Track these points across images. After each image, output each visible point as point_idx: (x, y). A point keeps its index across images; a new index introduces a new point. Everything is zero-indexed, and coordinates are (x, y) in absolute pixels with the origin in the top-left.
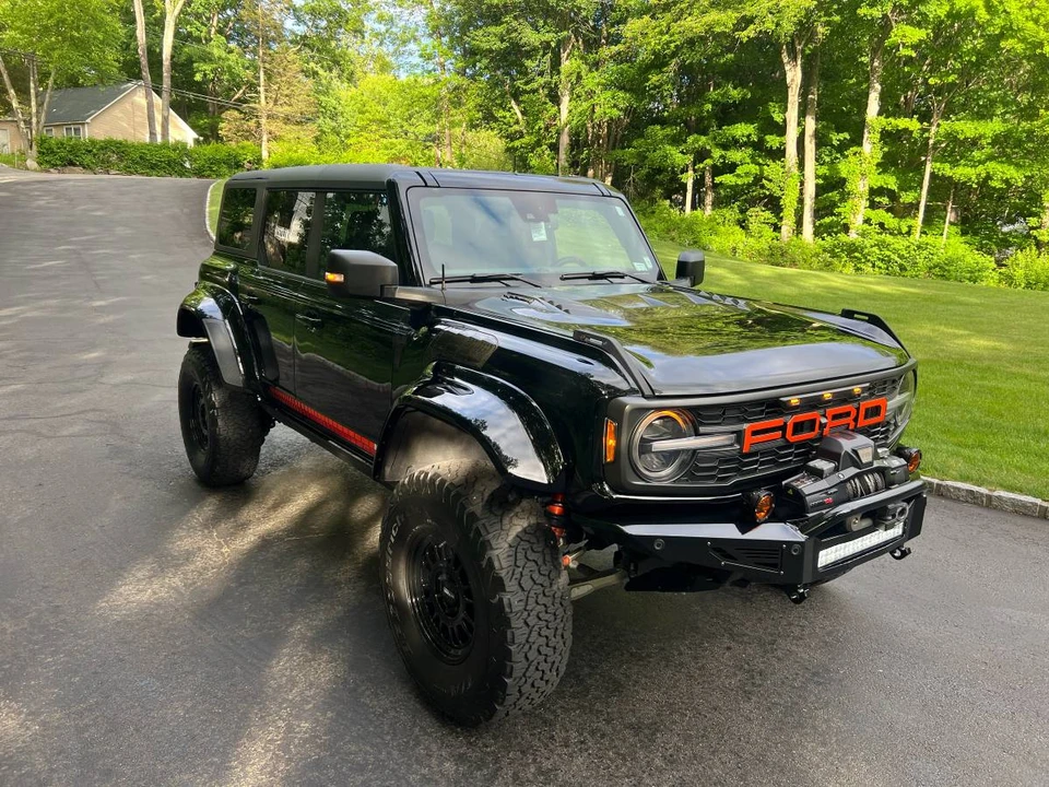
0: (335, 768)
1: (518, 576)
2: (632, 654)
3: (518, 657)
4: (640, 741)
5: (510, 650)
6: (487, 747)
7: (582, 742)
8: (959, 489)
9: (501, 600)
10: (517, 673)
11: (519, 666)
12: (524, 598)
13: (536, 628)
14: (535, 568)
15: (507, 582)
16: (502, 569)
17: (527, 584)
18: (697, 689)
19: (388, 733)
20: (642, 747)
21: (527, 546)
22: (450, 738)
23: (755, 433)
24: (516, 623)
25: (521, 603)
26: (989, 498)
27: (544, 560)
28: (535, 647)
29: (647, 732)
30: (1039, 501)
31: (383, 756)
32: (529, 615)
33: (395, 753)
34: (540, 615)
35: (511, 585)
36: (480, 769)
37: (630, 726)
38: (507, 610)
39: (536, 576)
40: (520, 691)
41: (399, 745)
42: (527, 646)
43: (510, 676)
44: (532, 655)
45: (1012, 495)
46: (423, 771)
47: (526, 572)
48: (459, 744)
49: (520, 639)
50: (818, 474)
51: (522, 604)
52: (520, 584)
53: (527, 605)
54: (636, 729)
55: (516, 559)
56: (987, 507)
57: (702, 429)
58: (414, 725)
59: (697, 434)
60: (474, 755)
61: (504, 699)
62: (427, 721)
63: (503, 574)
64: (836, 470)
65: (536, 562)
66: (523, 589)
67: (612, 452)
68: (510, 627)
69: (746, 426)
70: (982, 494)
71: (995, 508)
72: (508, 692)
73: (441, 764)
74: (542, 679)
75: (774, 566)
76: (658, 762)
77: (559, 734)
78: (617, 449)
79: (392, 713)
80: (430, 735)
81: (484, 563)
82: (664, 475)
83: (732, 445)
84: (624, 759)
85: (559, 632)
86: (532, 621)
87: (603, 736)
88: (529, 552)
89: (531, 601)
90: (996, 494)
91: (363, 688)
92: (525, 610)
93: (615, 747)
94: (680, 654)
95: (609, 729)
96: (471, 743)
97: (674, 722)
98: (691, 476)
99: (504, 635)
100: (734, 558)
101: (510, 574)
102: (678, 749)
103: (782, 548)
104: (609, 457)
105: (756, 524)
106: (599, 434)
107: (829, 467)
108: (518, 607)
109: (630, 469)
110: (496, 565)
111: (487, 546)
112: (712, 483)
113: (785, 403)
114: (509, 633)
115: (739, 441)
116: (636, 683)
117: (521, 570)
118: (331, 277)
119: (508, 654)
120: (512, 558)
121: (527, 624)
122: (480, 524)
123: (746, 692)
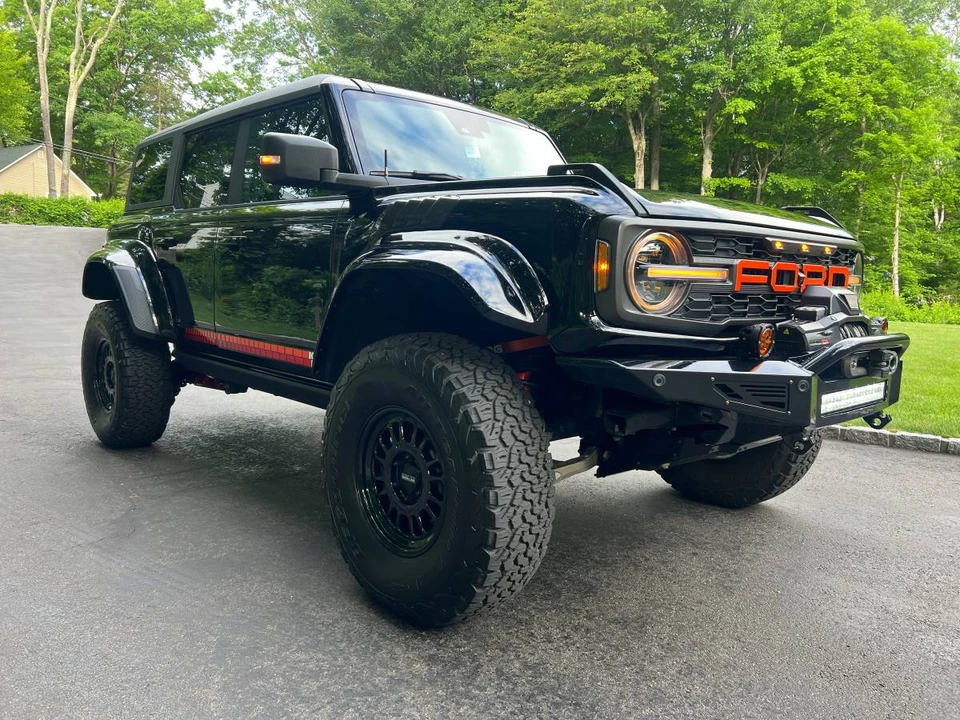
0: (283, 676)
1: (499, 430)
2: (596, 562)
3: (501, 522)
4: (630, 633)
5: (493, 514)
6: (460, 647)
7: (566, 638)
9: (481, 458)
10: (501, 544)
11: (503, 533)
12: (507, 454)
13: (520, 489)
14: (515, 424)
15: (487, 437)
16: (481, 422)
17: (508, 440)
18: (675, 587)
19: (341, 641)
20: (634, 638)
21: (505, 401)
22: (415, 641)
23: (746, 271)
24: (499, 481)
25: (503, 460)
26: (892, 438)
27: (524, 417)
28: (520, 511)
29: (639, 625)
30: (940, 438)
31: (340, 661)
32: (512, 474)
33: (354, 659)
34: (524, 475)
35: (491, 439)
36: (456, 667)
37: (616, 621)
38: (488, 466)
39: (517, 432)
40: (502, 568)
41: (356, 651)
42: (512, 510)
43: (493, 547)
44: (517, 521)
45: (915, 434)
46: (390, 674)
47: (506, 426)
48: (428, 646)
49: (504, 501)
50: (811, 317)
51: (506, 459)
52: (501, 439)
53: (509, 462)
54: (623, 623)
55: (495, 413)
56: (891, 446)
57: (696, 260)
58: (371, 631)
59: (692, 264)
60: (447, 654)
61: (484, 578)
62: (386, 628)
63: (482, 428)
64: (827, 313)
65: (515, 418)
66: (505, 445)
67: (605, 278)
68: (492, 486)
69: (736, 262)
70: (885, 435)
71: (899, 447)
72: (489, 568)
73: (409, 665)
74: (521, 566)
75: (781, 405)
76: (656, 650)
78: (611, 272)
79: (344, 623)
80: (391, 640)
81: (459, 419)
82: (661, 307)
83: (724, 281)
84: (617, 649)
85: (544, 498)
86: (516, 481)
87: (588, 631)
88: (508, 408)
89: (514, 458)
90: (897, 434)
91: (306, 602)
92: (508, 468)
93: (604, 640)
94: (647, 560)
95: (592, 625)
96: (440, 646)
97: (662, 616)
98: (686, 310)
99: (486, 495)
100: (739, 397)
101: (490, 427)
102: (674, 638)
103: (789, 384)
104: (600, 285)
105: (758, 361)
106: (590, 261)
107: (820, 310)
108: (500, 463)
109: (625, 295)
110: (474, 418)
111: (462, 399)
112: (707, 321)
113: (771, 245)
114: (491, 494)
115: (731, 276)
116: (608, 585)
117: (500, 424)
118: (266, 159)
119: (490, 520)
120: (491, 411)
121: (510, 483)
122: (452, 378)
123: (726, 587)
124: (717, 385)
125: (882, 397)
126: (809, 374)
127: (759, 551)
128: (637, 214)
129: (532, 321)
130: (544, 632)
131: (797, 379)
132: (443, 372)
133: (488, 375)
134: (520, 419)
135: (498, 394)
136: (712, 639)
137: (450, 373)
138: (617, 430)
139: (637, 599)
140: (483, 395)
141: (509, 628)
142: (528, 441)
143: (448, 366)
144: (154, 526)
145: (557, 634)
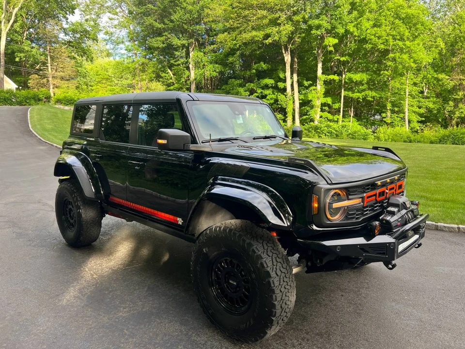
1: (275, 270)
2: (304, 303)
3: (278, 307)
4: (325, 340)
5: (275, 304)
7: (300, 344)
9: (269, 282)
10: (278, 315)
11: (278, 311)
12: (279, 279)
13: (284, 293)
14: (281, 265)
15: (271, 273)
16: (268, 267)
17: (279, 273)
18: (338, 314)
20: (326, 343)
21: (276, 256)
23: (368, 197)
24: (277, 291)
27: (283, 261)
28: (284, 301)
29: (328, 335)
30: (434, 223)
32: (281, 287)
34: (286, 287)
35: (273, 274)
37: (317, 334)
38: (272, 285)
39: (282, 269)
40: (278, 323)
42: (281, 302)
43: (275, 316)
44: (283, 305)
47: (278, 267)
49: (278, 298)
50: (393, 214)
51: (279, 282)
52: (276, 273)
53: (280, 283)
54: (320, 335)
55: (273, 262)
57: (350, 197)
59: (349, 199)
61: (271, 328)
62: (227, 344)
63: (268, 269)
64: (399, 211)
65: (280, 263)
66: (278, 275)
67: (317, 210)
68: (274, 293)
72: (273, 324)
75: (384, 254)
78: (319, 207)
79: (209, 343)
81: (259, 266)
82: (337, 219)
83: (360, 203)
85: (292, 294)
86: (283, 290)
87: (308, 340)
88: (277, 259)
89: (282, 280)
92: (280, 285)
93: (315, 344)
94: (324, 300)
95: (308, 337)
97: (335, 330)
98: (347, 218)
99: (272, 297)
100: (367, 252)
101: (272, 269)
102: (342, 342)
104: (315, 212)
105: (374, 236)
106: (311, 202)
108: (277, 284)
110: (265, 265)
111: (259, 257)
112: (354, 221)
113: (376, 184)
114: (274, 296)
115: (363, 201)
116: (311, 315)
117: (275, 266)
118: (160, 141)
119: (274, 306)
120: (271, 262)
121: (281, 291)
122: (254, 247)
123: (358, 313)
124: (360, 249)
126: (393, 241)
127: (368, 292)
128: (328, 184)
129: (287, 225)
130: (290, 342)
131: (390, 243)
132: (250, 245)
133: (268, 244)
134: (282, 263)
135: (273, 253)
136: (357, 341)
137: (253, 245)
138: (318, 262)
139: (324, 322)
140: (267, 255)
141: (277, 341)
142: (286, 272)
143: (252, 242)
145: (296, 343)
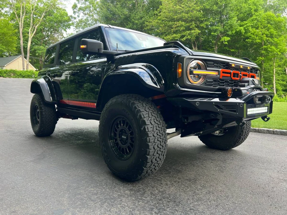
0: (86, 194)
1: (150, 120)
3: (151, 147)
4: (192, 183)
5: (149, 145)
6: (140, 187)
7: (172, 184)
8: (264, 130)
9: (145, 128)
10: (151, 154)
11: (152, 151)
12: (152, 127)
13: (157, 137)
14: (155, 118)
15: (146, 121)
16: (144, 117)
17: (153, 123)
18: (206, 171)
19: (104, 185)
20: (192, 184)
21: (152, 112)
22: (126, 185)
23: (223, 72)
24: (150, 134)
25: (151, 128)
26: (273, 131)
28: (157, 144)
29: (195, 181)
31: (104, 190)
32: (154, 133)
33: (108, 190)
34: (158, 133)
35: (148, 122)
36: (138, 192)
37: (187, 180)
38: (147, 130)
39: (155, 121)
40: (152, 161)
41: (108, 188)
42: (154, 143)
43: (149, 155)
44: (156, 147)
46: (118, 194)
47: (152, 119)
48: (130, 186)
49: (152, 141)
50: (244, 86)
51: (152, 128)
52: (151, 122)
53: (153, 129)
54: (190, 180)
55: (149, 115)
56: (273, 134)
57: (208, 69)
58: (113, 183)
60: (136, 188)
61: (146, 164)
62: (118, 182)
63: (145, 119)
64: (248, 85)
65: (155, 117)
66: (152, 124)
67: (181, 74)
68: (148, 136)
69: (220, 70)
70: (271, 131)
71: (275, 134)
72: (148, 161)
73: (124, 191)
74: (158, 161)
75: (235, 111)
76: (199, 187)
77: (164, 183)
78: (182, 72)
79: (105, 181)
80: (119, 185)
81: (138, 117)
82: (198, 83)
83: (217, 75)
84: (187, 187)
85: (164, 140)
86: (155, 135)
87: (179, 182)
88: (153, 114)
89: (155, 128)
90: (275, 130)
91: (94, 175)
92: (153, 131)
93: (184, 185)
94: (197, 164)
95: (180, 181)
96: (134, 186)
97: (201, 178)
98: (205, 83)
99: (146, 139)
100: (222, 109)
101: (147, 119)
102: (205, 184)
103: (237, 105)
104: (179, 76)
105: (229, 98)
106: (176, 69)
107: (246, 84)
108: (150, 129)
109: (187, 79)
110: (143, 117)
111: (139, 111)
112: (212, 87)
113: (231, 65)
114: (148, 138)
115: (219, 74)
116: (185, 170)
117: (150, 118)
118: (82, 46)
119: (148, 146)
120: (148, 114)
121: (153, 135)
122: (136, 105)
123: (221, 171)
124: (215, 105)
125: (267, 111)
126: (243, 102)
127: (232, 161)
128: (190, 55)
129: (159, 87)
131: (240, 103)
132: (133, 104)
133: (147, 104)
134: (156, 117)
135: (150, 110)
136: (217, 184)
137: (135, 104)
138: (186, 120)
139: (194, 174)
140: (145, 110)
141: (155, 182)
142: (159, 123)
143: (135, 102)
144: (50, 156)
145: (169, 183)
